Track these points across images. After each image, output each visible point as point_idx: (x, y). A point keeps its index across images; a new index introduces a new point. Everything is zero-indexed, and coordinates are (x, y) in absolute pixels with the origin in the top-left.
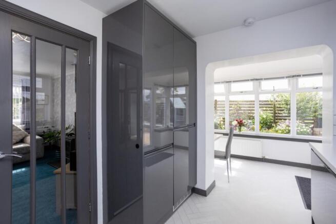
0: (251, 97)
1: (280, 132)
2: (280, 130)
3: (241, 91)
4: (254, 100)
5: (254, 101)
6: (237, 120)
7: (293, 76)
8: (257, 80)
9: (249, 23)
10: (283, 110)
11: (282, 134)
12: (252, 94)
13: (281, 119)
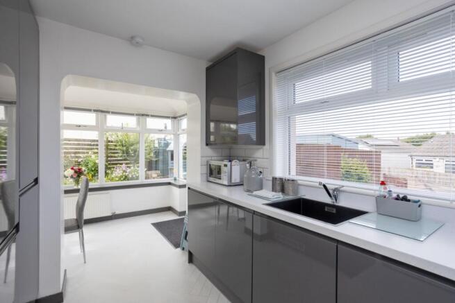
0: (93, 135)
1: (117, 179)
2: (116, 177)
3: (78, 123)
4: (97, 139)
5: (97, 141)
6: (72, 169)
7: (143, 115)
8: (102, 111)
9: (137, 43)
10: (117, 153)
11: (120, 182)
12: (96, 130)
13: (116, 164)
